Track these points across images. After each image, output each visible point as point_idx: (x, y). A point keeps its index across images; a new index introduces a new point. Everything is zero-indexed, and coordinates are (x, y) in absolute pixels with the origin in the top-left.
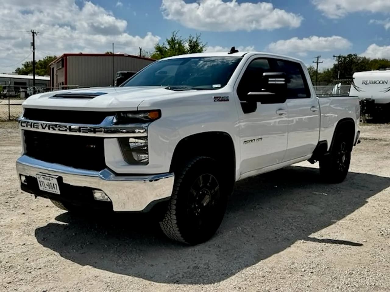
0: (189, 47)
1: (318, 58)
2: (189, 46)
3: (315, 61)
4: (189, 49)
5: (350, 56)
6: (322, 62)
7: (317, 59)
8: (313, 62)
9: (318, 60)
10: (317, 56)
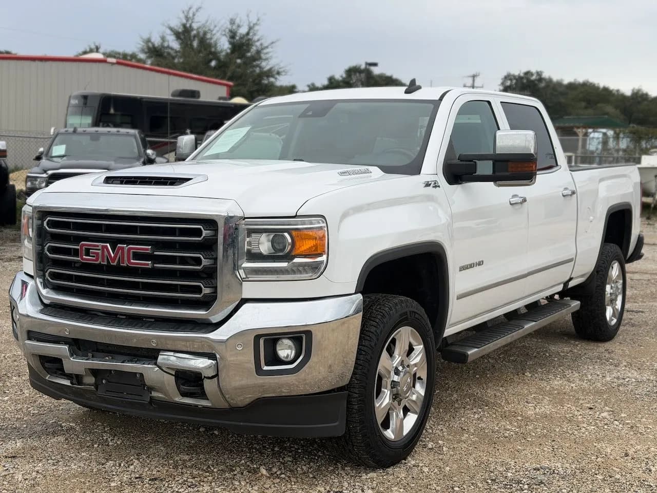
0: (230, 46)
1: (474, 77)
2: (230, 43)
3: (467, 85)
4: (229, 51)
5: (527, 73)
6: (482, 87)
7: (472, 78)
8: (465, 86)
9: (474, 81)
10: (472, 74)
